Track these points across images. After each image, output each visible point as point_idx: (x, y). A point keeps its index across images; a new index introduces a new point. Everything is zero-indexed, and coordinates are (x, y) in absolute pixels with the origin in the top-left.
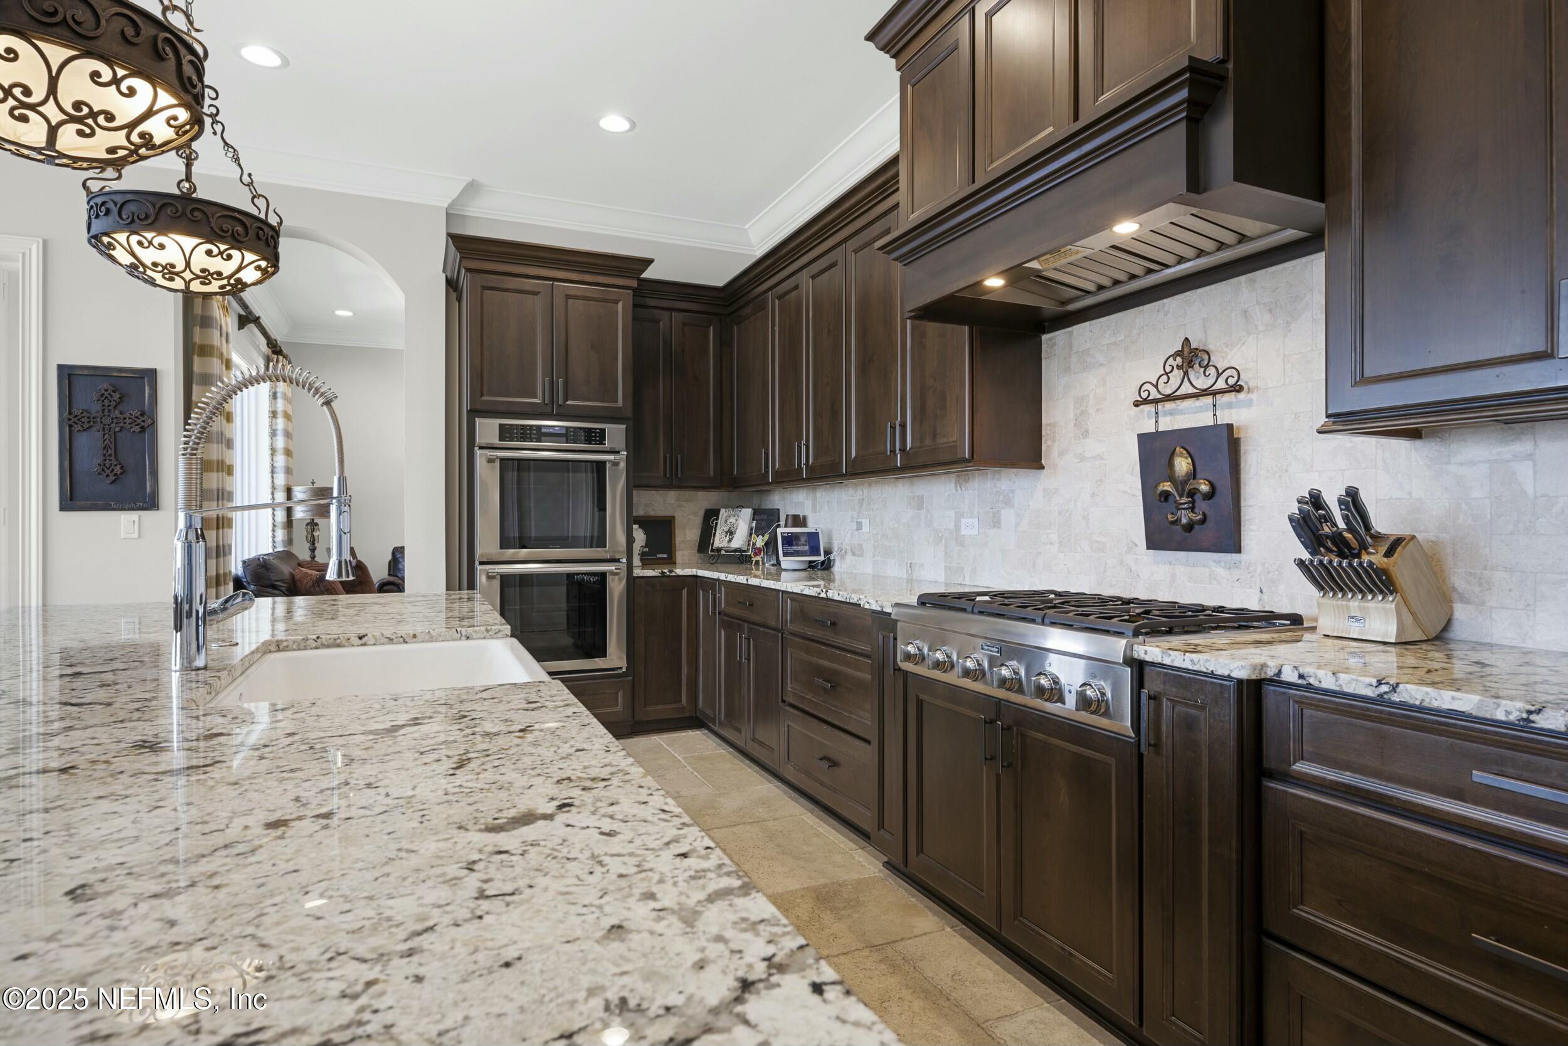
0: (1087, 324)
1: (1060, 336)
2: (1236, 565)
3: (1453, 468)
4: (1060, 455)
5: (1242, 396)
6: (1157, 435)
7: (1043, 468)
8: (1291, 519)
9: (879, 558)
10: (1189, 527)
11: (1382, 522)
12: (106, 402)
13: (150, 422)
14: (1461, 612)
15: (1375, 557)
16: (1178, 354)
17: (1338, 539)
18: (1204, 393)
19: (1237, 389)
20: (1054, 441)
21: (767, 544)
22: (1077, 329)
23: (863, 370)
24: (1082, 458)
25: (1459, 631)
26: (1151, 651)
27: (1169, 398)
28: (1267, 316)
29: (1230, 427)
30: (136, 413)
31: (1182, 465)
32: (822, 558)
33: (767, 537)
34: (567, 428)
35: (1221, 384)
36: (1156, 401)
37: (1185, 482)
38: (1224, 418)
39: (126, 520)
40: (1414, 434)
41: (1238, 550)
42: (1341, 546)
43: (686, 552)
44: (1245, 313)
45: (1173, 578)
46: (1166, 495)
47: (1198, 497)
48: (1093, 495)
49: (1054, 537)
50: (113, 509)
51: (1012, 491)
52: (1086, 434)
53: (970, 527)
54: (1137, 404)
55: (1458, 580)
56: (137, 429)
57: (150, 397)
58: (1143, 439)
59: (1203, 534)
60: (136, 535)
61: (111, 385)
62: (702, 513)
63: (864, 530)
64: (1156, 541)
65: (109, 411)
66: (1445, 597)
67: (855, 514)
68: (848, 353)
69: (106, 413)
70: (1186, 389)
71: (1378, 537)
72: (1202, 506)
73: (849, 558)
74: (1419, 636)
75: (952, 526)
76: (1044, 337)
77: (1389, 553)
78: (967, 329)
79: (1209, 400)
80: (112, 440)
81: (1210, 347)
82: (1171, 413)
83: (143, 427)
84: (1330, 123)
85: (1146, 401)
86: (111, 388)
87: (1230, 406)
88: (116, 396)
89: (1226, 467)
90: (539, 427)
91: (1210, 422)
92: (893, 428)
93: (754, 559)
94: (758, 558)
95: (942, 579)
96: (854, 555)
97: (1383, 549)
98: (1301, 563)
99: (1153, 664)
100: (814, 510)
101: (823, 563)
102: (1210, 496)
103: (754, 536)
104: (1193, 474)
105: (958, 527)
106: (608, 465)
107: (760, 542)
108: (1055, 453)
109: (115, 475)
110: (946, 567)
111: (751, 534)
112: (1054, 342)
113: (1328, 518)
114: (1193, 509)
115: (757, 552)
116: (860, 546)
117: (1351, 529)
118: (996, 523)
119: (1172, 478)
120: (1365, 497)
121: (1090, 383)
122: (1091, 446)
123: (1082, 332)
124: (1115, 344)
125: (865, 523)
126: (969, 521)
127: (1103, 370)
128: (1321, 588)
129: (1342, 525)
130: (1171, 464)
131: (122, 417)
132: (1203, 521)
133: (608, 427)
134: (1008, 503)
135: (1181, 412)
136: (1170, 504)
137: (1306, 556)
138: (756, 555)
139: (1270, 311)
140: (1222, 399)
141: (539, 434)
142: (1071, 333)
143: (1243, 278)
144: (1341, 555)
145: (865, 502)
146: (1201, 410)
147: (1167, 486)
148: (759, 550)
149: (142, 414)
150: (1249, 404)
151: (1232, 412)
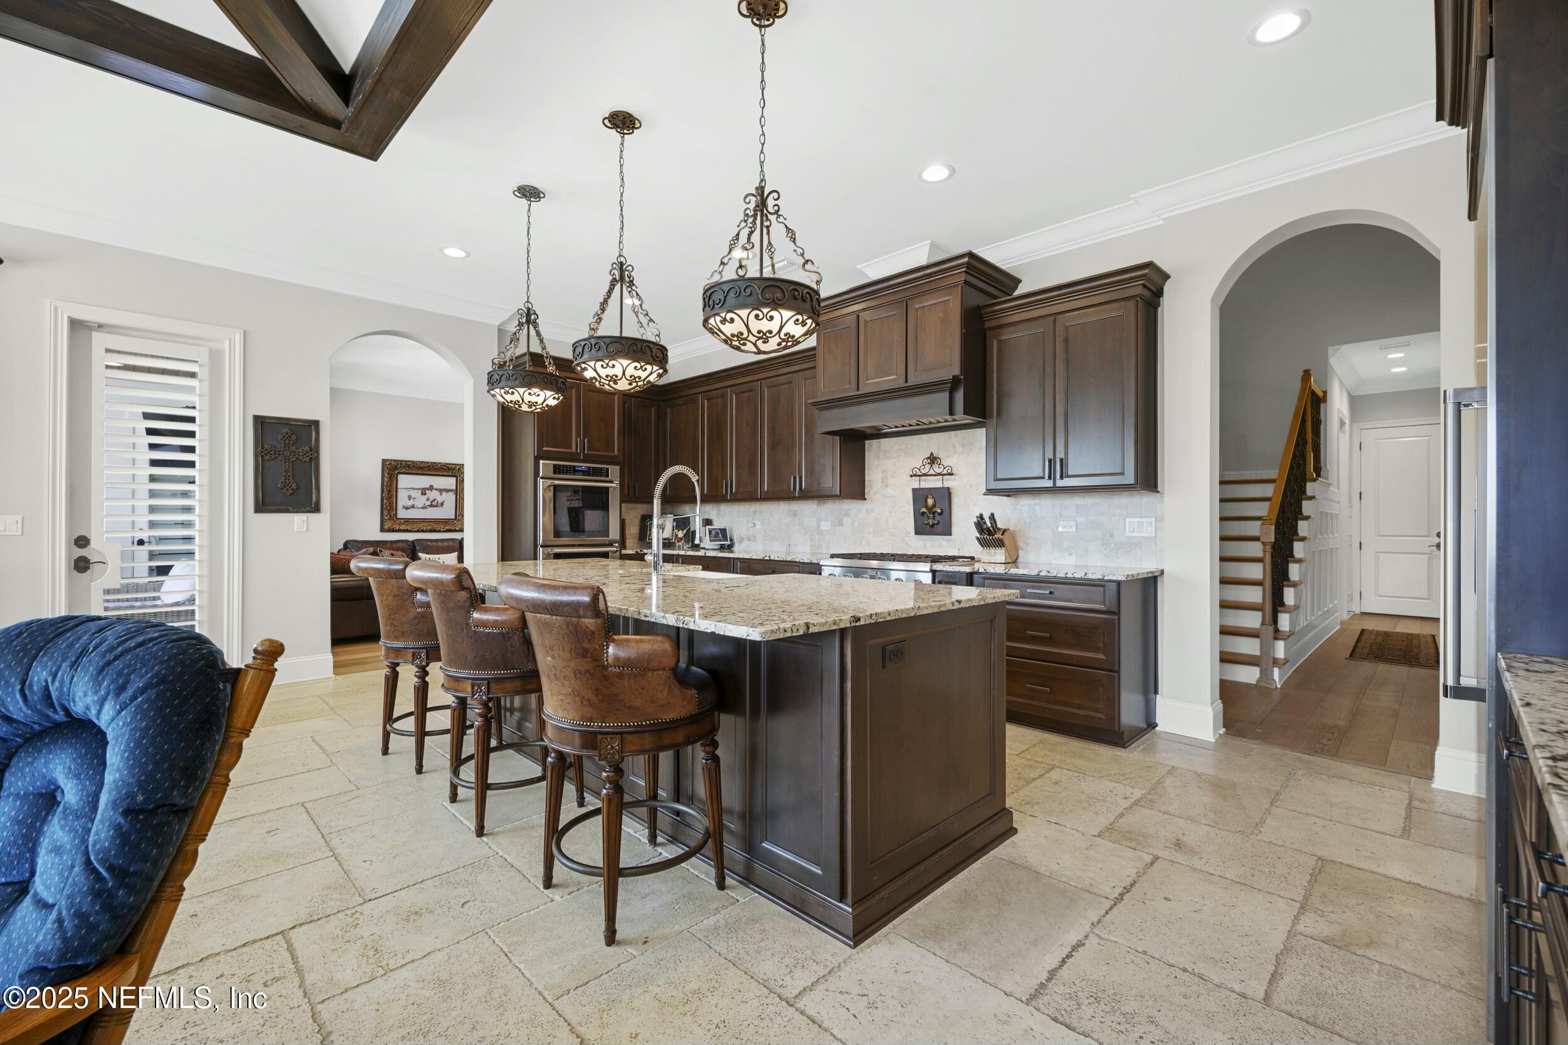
0: (887, 439)
1: (875, 442)
2: (950, 540)
3: (1019, 507)
4: (874, 494)
5: (952, 477)
6: (920, 489)
7: (865, 499)
8: (975, 523)
9: (766, 542)
10: (932, 526)
11: (1000, 525)
12: (287, 441)
13: (316, 455)
14: (1021, 553)
15: (998, 536)
16: (927, 458)
17: (988, 529)
18: (939, 474)
19: (951, 474)
20: (871, 488)
21: (685, 535)
22: (883, 440)
23: (773, 446)
24: (885, 496)
25: (1020, 560)
26: (938, 567)
27: (925, 475)
28: (961, 448)
29: (948, 488)
30: (307, 448)
31: (930, 501)
32: (728, 543)
33: (685, 531)
34: (589, 468)
35: (945, 472)
36: (919, 476)
37: (932, 508)
38: (946, 485)
39: (298, 520)
40: (1009, 496)
41: (951, 535)
42: (990, 533)
43: (631, 541)
44: (953, 446)
45: (925, 546)
46: (923, 513)
47: (936, 514)
48: (890, 512)
49: (871, 530)
50: (291, 512)
51: (850, 510)
52: (887, 486)
53: (825, 526)
54: (911, 476)
55: (1021, 544)
56: (308, 459)
57: (315, 440)
58: (914, 490)
59: (938, 528)
60: (305, 529)
61: (290, 430)
62: (639, 517)
63: (757, 527)
64: (918, 532)
65: (289, 447)
66: (1016, 549)
67: (750, 519)
68: (762, 437)
69: (287, 448)
70: (932, 472)
71: (999, 529)
72: (938, 518)
73: (746, 543)
74: (1010, 561)
75: (815, 525)
76: (866, 442)
77: (1003, 534)
78: (838, 438)
79: (941, 477)
80: (291, 466)
81: (940, 457)
82: (925, 481)
83: (311, 459)
84: (987, 395)
85: (915, 475)
86: (290, 432)
87: (948, 480)
88: (294, 437)
89: (947, 503)
90: (574, 467)
91: (940, 485)
92: (795, 478)
93: (677, 544)
94: (680, 543)
95: (808, 550)
96: (749, 540)
97: (1001, 533)
98: (977, 538)
99: (939, 571)
100: (719, 515)
101: (728, 546)
102: (940, 514)
103: (676, 531)
104: (934, 506)
105: (818, 526)
106: (610, 489)
107: (680, 534)
108: (872, 493)
109: (293, 489)
110: (811, 545)
111: (673, 530)
112: (871, 446)
113: (985, 523)
114: (934, 519)
115: (680, 540)
116: (754, 536)
117: (992, 526)
118: (841, 524)
119: (926, 507)
120: (995, 516)
121: (889, 464)
122: (890, 491)
123: (885, 442)
124: (901, 449)
125: (758, 523)
126: (826, 523)
127: (895, 460)
128: (982, 546)
129: (989, 525)
130: (926, 501)
131: (297, 451)
132: (938, 523)
133: (610, 467)
134: (847, 514)
135: (929, 480)
136: (925, 517)
137: (979, 536)
138: (678, 542)
139: (963, 446)
140: (945, 477)
141: (574, 471)
142: (880, 442)
143: (952, 432)
144: (989, 535)
145: (757, 514)
146: (938, 480)
147: (924, 510)
148: (681, 539)
149: (311, 450)
150: (955, 480)
151: (949, 483)
